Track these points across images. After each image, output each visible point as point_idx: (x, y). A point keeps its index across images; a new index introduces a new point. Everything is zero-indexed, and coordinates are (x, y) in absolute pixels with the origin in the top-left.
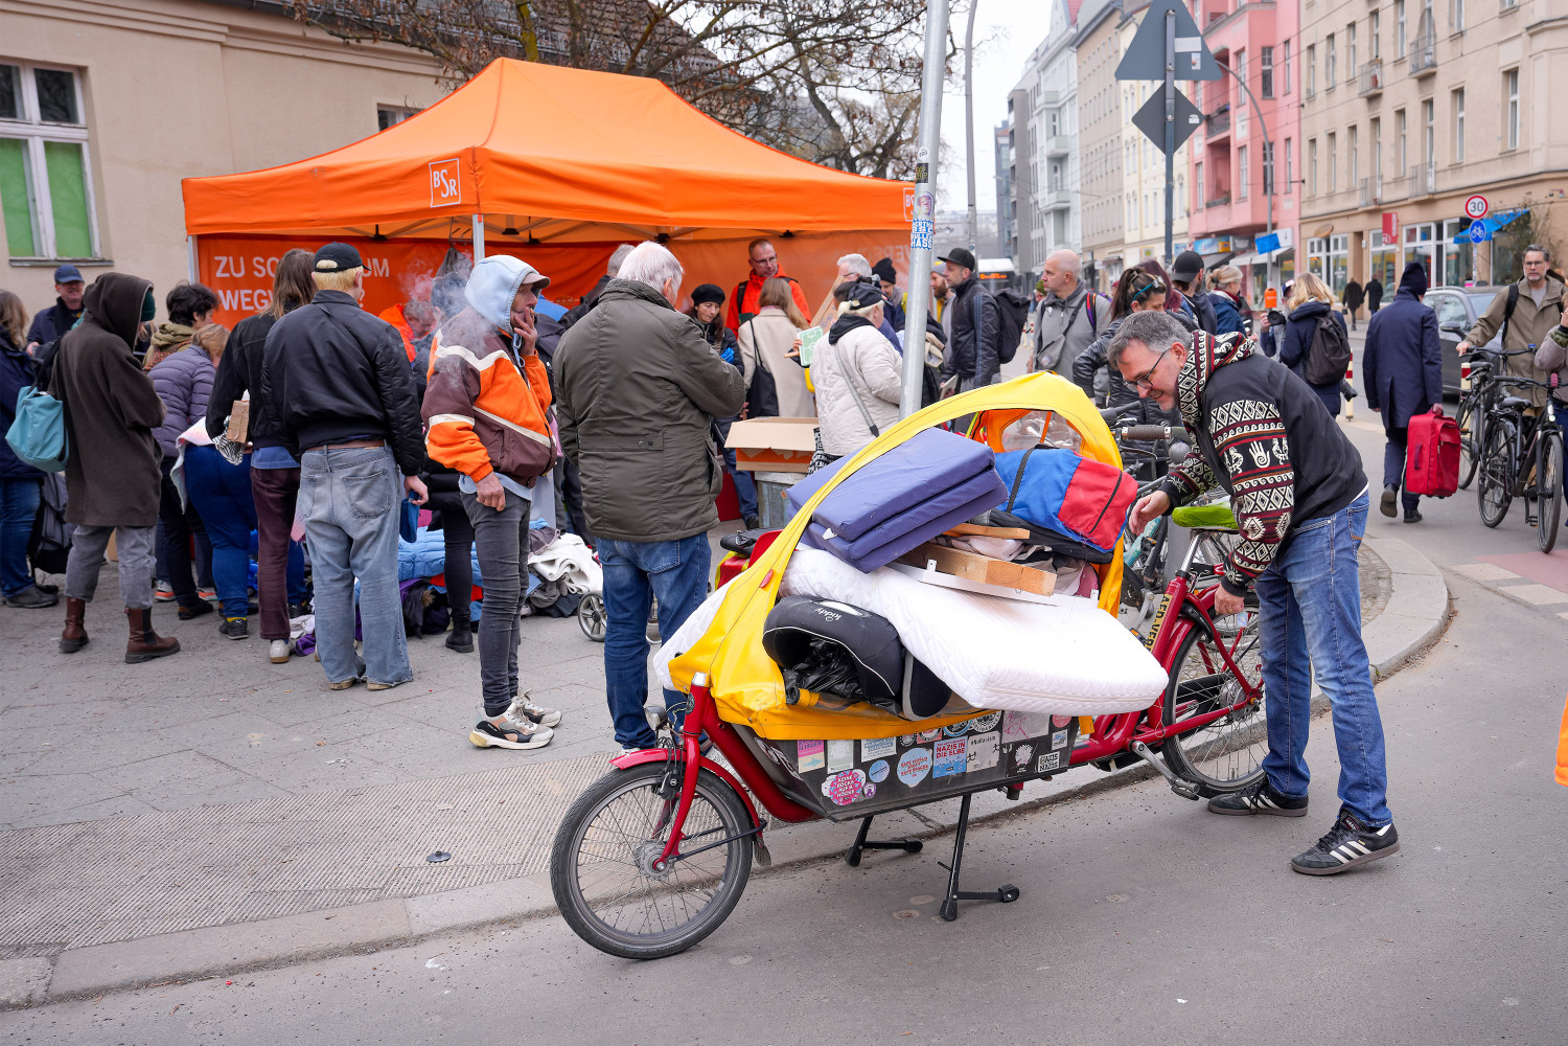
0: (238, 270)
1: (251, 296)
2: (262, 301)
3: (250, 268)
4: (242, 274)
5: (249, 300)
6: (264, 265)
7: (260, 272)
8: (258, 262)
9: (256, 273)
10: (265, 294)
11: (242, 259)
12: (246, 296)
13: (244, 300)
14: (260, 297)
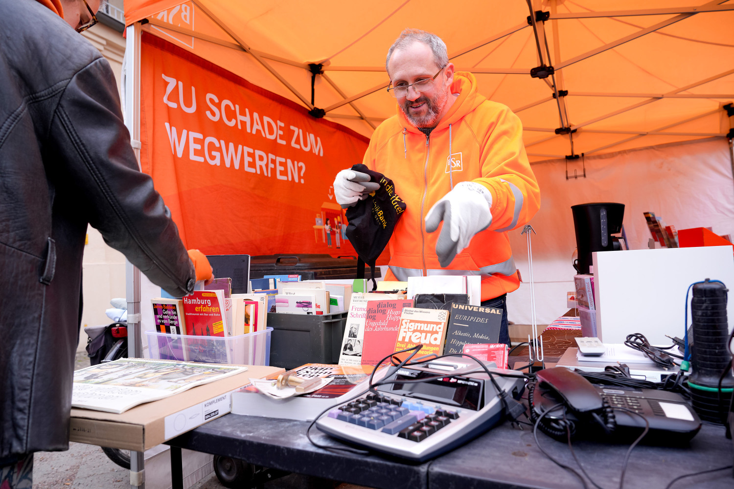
0: (188, 104)
1: (201, 142)
2: (214, 153)
3: (202, 107)
4: (192, 110)
5: (198, 147)
6: (218, 106)
7: (213, 114)
8: (211, 100)
9: (208, 113)
10: (217, 145)
11: (193, 89)
12: (196, 141)
13: (193, 146)
14: (211, 146)
